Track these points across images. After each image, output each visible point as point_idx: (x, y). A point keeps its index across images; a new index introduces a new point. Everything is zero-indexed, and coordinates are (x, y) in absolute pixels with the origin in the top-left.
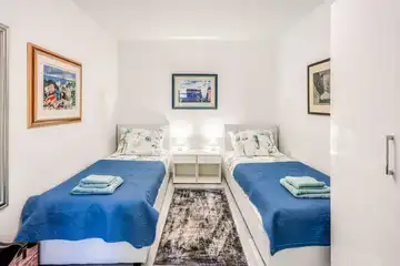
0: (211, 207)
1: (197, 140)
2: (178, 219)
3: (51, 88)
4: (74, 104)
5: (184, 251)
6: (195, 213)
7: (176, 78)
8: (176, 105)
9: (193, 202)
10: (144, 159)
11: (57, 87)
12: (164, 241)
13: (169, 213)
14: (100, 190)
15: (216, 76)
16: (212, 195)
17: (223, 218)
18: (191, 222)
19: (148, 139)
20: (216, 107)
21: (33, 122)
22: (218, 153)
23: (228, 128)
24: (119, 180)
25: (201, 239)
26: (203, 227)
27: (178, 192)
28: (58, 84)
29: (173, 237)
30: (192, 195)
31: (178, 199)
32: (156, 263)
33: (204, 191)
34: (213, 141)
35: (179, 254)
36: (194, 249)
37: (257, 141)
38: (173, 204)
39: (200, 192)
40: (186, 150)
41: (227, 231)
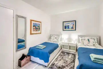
0: (69, 58)
1: (70, 39)
2: (59, 59)
3: (35, 27)
4: (39, 30)
5: (57, 67)
6: (64, 58)
7: (64, 23)
8: (64, 30)
9: (65, 55)
10: (54, 43)
11: (36, 27)
12: (53, 63)
13: (58, 57)
14: (40, 48)
15: (76, 21)
16: (72, 55)
17: (72, 62)
18: (62, 61)
19: (56, 38)
20: (76, 30)
21: (31, 34)
22: (75, 43)
23: (79, 36)
24: (45, 47)
25: (63, 66)
26: (65, 63)
27: (62, 52)
28: (36, 26)
29: (56, 63)
30: (65, 54)
31: (62, 54)
32: (49, 67)
33: (69, 53)
34: (74, 40)
35: (55, 67)
36: (60, 67)
37: (89, 41)
38: (60, 55)
39: (68, 54)
40: (66, 41)
41: (71, 66)
